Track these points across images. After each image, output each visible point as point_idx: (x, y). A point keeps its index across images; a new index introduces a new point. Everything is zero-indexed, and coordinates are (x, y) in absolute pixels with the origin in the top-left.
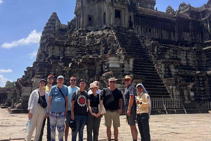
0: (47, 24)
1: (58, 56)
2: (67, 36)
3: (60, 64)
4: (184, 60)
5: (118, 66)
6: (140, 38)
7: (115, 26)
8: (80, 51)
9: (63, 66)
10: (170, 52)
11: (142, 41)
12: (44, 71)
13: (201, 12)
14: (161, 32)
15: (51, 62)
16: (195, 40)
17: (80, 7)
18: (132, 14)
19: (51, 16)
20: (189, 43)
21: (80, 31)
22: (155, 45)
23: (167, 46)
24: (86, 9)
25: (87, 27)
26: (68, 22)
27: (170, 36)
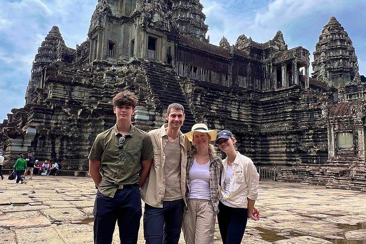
0: (44, 44)
1: (62, 98)
2: (76, 70)
3: (66, 110)
4: (236, 113)
5: (147, 118)
6: (179, 81)
7: (147, 61)
8: (96, 93)
9: (69, 114)
10: (218, 102)
11: (182, 86)
12: (41, 118)
13: (265, 50)
14: (210, 73)
15: (51, 105)
16: (252, 87)
17: (97, 27)
18: (172, 45)
19: (50, 32)
20: (245, 91)
21: (95, 63)
22: (199, 92)
23: (215, 93)
24: (107, 32)
25: (106, 57)
26: (77, 45)
27: (221, 80)
